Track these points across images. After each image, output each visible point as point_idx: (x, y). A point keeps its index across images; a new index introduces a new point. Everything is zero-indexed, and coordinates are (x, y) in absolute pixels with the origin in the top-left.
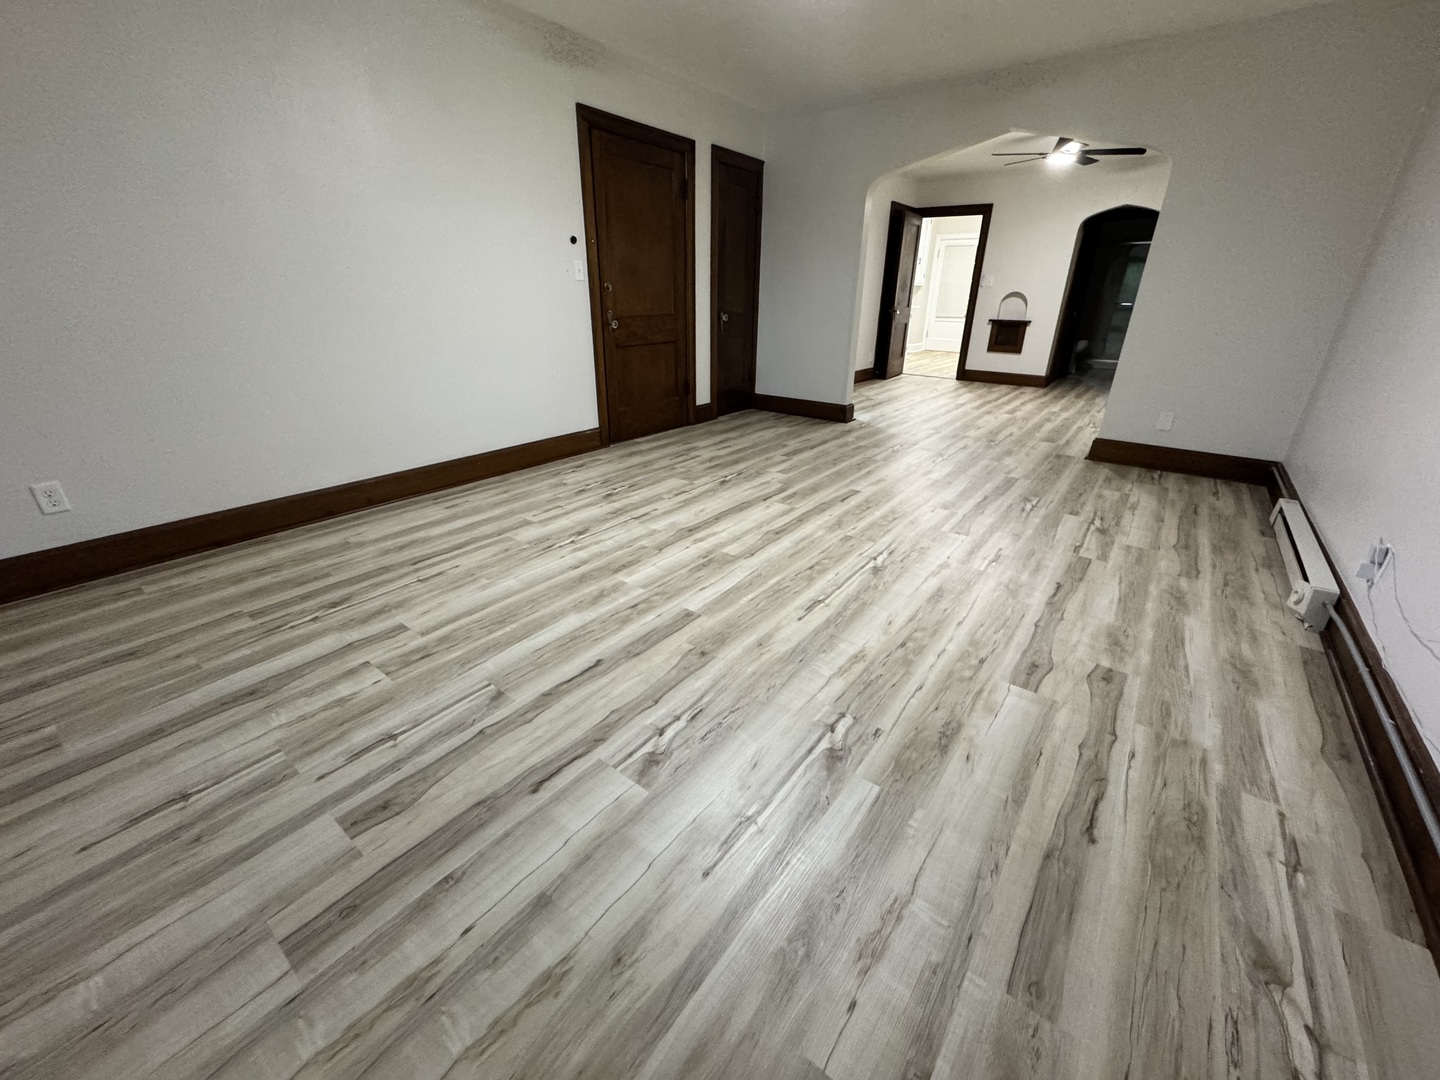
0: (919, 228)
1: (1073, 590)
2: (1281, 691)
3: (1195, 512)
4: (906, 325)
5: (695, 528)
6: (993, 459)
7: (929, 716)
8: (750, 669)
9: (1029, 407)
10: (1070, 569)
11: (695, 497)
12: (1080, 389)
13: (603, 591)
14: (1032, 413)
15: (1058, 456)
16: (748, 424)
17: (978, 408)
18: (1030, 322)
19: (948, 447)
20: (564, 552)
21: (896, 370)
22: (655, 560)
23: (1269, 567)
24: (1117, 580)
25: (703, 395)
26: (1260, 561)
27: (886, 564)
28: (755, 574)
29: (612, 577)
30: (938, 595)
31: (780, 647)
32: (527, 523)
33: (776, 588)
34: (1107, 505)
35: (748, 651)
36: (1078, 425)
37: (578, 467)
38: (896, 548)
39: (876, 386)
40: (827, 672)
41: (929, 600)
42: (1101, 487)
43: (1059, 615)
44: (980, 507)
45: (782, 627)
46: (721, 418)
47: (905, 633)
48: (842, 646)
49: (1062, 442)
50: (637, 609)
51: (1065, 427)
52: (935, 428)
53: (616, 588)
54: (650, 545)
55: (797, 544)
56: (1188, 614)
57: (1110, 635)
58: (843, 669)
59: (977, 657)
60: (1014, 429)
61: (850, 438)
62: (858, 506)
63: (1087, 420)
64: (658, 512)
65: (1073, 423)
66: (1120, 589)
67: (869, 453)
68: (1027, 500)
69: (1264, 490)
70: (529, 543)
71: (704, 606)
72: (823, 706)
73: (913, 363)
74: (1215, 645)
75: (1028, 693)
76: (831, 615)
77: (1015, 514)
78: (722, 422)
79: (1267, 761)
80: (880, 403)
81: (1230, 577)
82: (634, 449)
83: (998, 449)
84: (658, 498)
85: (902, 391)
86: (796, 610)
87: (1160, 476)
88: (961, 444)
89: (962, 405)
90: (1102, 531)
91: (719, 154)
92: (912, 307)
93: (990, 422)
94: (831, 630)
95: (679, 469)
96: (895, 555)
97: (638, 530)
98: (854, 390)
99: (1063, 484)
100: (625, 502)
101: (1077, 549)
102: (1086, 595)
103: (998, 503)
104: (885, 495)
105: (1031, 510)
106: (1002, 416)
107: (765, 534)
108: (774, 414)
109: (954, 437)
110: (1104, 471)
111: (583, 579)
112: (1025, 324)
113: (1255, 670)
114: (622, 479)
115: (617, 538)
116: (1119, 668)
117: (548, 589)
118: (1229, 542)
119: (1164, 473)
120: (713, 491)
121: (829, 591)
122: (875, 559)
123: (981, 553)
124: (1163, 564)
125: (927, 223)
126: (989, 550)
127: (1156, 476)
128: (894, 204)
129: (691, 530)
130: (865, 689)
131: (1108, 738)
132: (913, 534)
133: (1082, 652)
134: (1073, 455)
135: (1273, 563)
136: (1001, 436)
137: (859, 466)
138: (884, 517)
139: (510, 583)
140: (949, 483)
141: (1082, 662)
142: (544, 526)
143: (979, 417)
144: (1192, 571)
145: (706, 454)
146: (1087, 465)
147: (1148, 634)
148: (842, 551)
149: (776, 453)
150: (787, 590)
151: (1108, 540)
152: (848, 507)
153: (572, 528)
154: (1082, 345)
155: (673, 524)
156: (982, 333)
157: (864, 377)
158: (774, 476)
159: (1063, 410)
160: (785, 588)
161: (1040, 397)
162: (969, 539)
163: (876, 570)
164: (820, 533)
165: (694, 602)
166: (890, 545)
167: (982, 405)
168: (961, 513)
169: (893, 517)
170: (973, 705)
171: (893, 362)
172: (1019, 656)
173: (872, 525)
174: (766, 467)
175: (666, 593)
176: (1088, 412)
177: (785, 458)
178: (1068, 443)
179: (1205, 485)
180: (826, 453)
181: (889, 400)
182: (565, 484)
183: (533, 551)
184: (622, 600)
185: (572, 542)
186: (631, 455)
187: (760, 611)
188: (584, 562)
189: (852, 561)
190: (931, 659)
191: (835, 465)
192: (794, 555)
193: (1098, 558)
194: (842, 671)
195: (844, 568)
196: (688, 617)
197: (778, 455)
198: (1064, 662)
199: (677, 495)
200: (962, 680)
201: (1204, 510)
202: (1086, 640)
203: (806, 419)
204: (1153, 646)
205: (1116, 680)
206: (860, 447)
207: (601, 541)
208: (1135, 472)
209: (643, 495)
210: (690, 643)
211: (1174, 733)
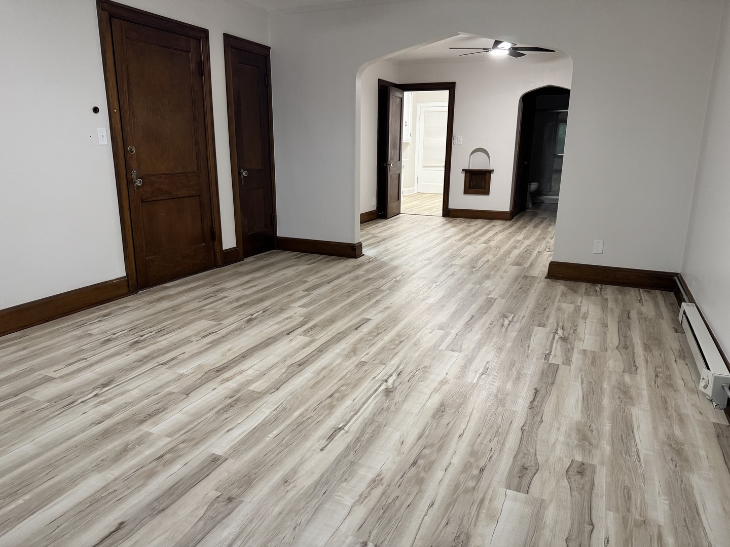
0: (402, 100)
1: (548, 393)
2: (705, 463)
3: (629, 317)
4: (399, 175)
5: (223, 368)
6: (475, 283)
7: (441, 532)
8: (277, 509)
9: (500, 237)
10: (543, 374)
11: (223, 337)
12: (536, 221)
13: (127, 445)
14: (503, 242)
15: (526, 277)
16: (273, 264)
17: (460, 240)
18: (493, 170)
19: (440, 275)
20: (85, 407)
21: (396, 211)
22: (181, 405)
23: (684, 358)
24: (580, 380)
25: (229, 240)
26: (677, 354)
27: (396, 384)
28: (280, 408)
29: (137, 429)
30: (441, 410)
31: (304, 482)
32: (48, 380)
33: (300, 420)
34: (566, 316)
35: (275, 490)
36: (537, 250)
37: (105, 316)
38: (404, 369)
39: (380, 225)
40: (349, 501)
41: (434, 416)
42: (559, 302)
43: (539, 419)
44: (469, 325)
45: (306, 460)
46: (247, 260)
47: (416, 451)
48: (362, 472)
49: (527, 265)
50: (163, 460)
51: (528, 252)
52: (429, 259)
53: (140, 441)
54: (176, 391)
55: (319, 373)
56: (633, 405)
57: (579, 431)
58: (363, 496)
59: (477, 467)
60: (489, 256)
61: (360, 272)
62: (370, 333)
63: (543, 246)
64: (186, 356)
65: (534, 249)
66: (582, 389)
67: (377, 284)
68: (505, 316)
69: (672, 294)
70: (49, 401)
71: (231, 448)
72: (347, 537)
73: (409, 204)
74: (655, 428)
75: (521, 495)
76: (351, 441)
77: (496, 329)
78: (248, 263)
79: (704, 529)
80: (384, 240)
81: (659, 370)
82: (162, 294)
83: (479, 274)
84: (187, 341)
85: (401, 228)
86: (318, 440)
87: (601, 289)
88: (449, 272)
89: (449, 238)
90: (564, 339)
91: (230, 41)
92: (403, 159)
93: (471, 251)
94: (351, 457)
95: (208, 310)
96: (403, 375)
97: (165, 375)
98: (362, 229)
99: (530, 302)
100: (152, 348)
101: (547, 356)
102: (558, 397)
103: (483, 320)
104: (393, 320)
105: (509, 325)
106: (480, 246)
107: (289, 367)
108: (295, 253)
109: (444, 266)
110: (560, 287)
111: (107, 434)
112: (490, 172)
113: (686, 447)
114: (150, 325)
115: (143, 387)
116: (588, 461)
117: (67, 450)
118: (653, 341)
119: (604, 286)
120: (240, 329)
121: (348, 417)
122: (386, 381)
123: (472, 368)
124: (611, 363)
125: (408, 95)
126: (478, 365)
127: (598, 289)
128: (380, 81)
129: (219, 370)
130: (384, 512)
131: (588, 528)
132: (417, 354)
133: (560, 450)
134: (536, 275)
135: (684, 354)
136: (480, 264)
137: (370, 296)
138: (392, 341)
139: (25, 448)
140: (443, 306)
141: (561, 459)
142: (67, 381)
143: (463, 248)
144: (632, 367)
145: (234, 294)
146: (548, 284)
147: (607, 427)
148: (358, 376)
149: (297, 289)
150: (310, 421)
151: (569, 346)
152: (361, 334)
153: (97, 380)
154: (533, 186)
155: (200, 366)
156: (458, 181)
157: (368, 218)
158: (297, 311)
159: (525, 238)
160: (308, 419)
161: (507, 228)
162: (462, 354)
163: (388, 392)
164: (338, 361)
165: (220, 445)
166: (398, 367)
167: (464, 237)
168: (454, 332)
169: (399, 341)
170: (478, 515)
171: (391, 204)
172: (511, 460)
173: (383, 349)
174: (289, 303)
175: (193, 439)
176: (544, 238)
177: (305, 293)
178: (531, 265)
179: (633, 293)
180: (340, 287)
181: (391, 237)
182: (90, 335)
183: (54, 409)
184: (147, 453)
185: (96, 395)
186: (159, 300)
187: (285, 446)
188: (108, 416)
189: (367, 385)
190: (439, 474)
191: (349, 296)
192: (316, 385)
193: (563, 364)
194: (362, 498)
195: (359, 393)
196: (215, 461)
197: (299, 291)
198: (547, 461)
199: (205, 336)
200: (467, 491)
201: (634, 314)
202: (562, 438)
203: (323, 256)
204: (612, 437)
205: (588, 472)
206: (369, 279)
207: (127, 391)
208: (583, 286)
209: (170, 339)
210: (216, 490)
211: (636, 515)
